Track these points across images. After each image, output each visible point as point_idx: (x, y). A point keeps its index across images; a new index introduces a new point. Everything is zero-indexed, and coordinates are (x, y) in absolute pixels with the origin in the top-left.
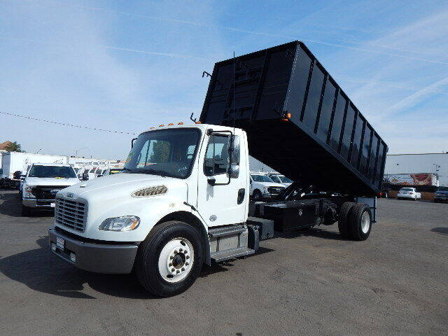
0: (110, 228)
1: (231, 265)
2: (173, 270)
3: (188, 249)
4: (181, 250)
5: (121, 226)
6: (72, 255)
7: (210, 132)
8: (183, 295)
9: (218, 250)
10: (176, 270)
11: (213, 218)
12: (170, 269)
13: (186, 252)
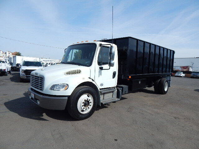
0: (55, 89)
1: (109, 105)
2: (84, 108)
3: (91, 99)
4: (87, 99)
5: (60, 88)
6: (38, 101)
7: (101, 45)
8: (88, 119)
9: (103, 99)
10: (85, 108)
11: (102, 85)
12: (83, 108)
13: (90, 100)
